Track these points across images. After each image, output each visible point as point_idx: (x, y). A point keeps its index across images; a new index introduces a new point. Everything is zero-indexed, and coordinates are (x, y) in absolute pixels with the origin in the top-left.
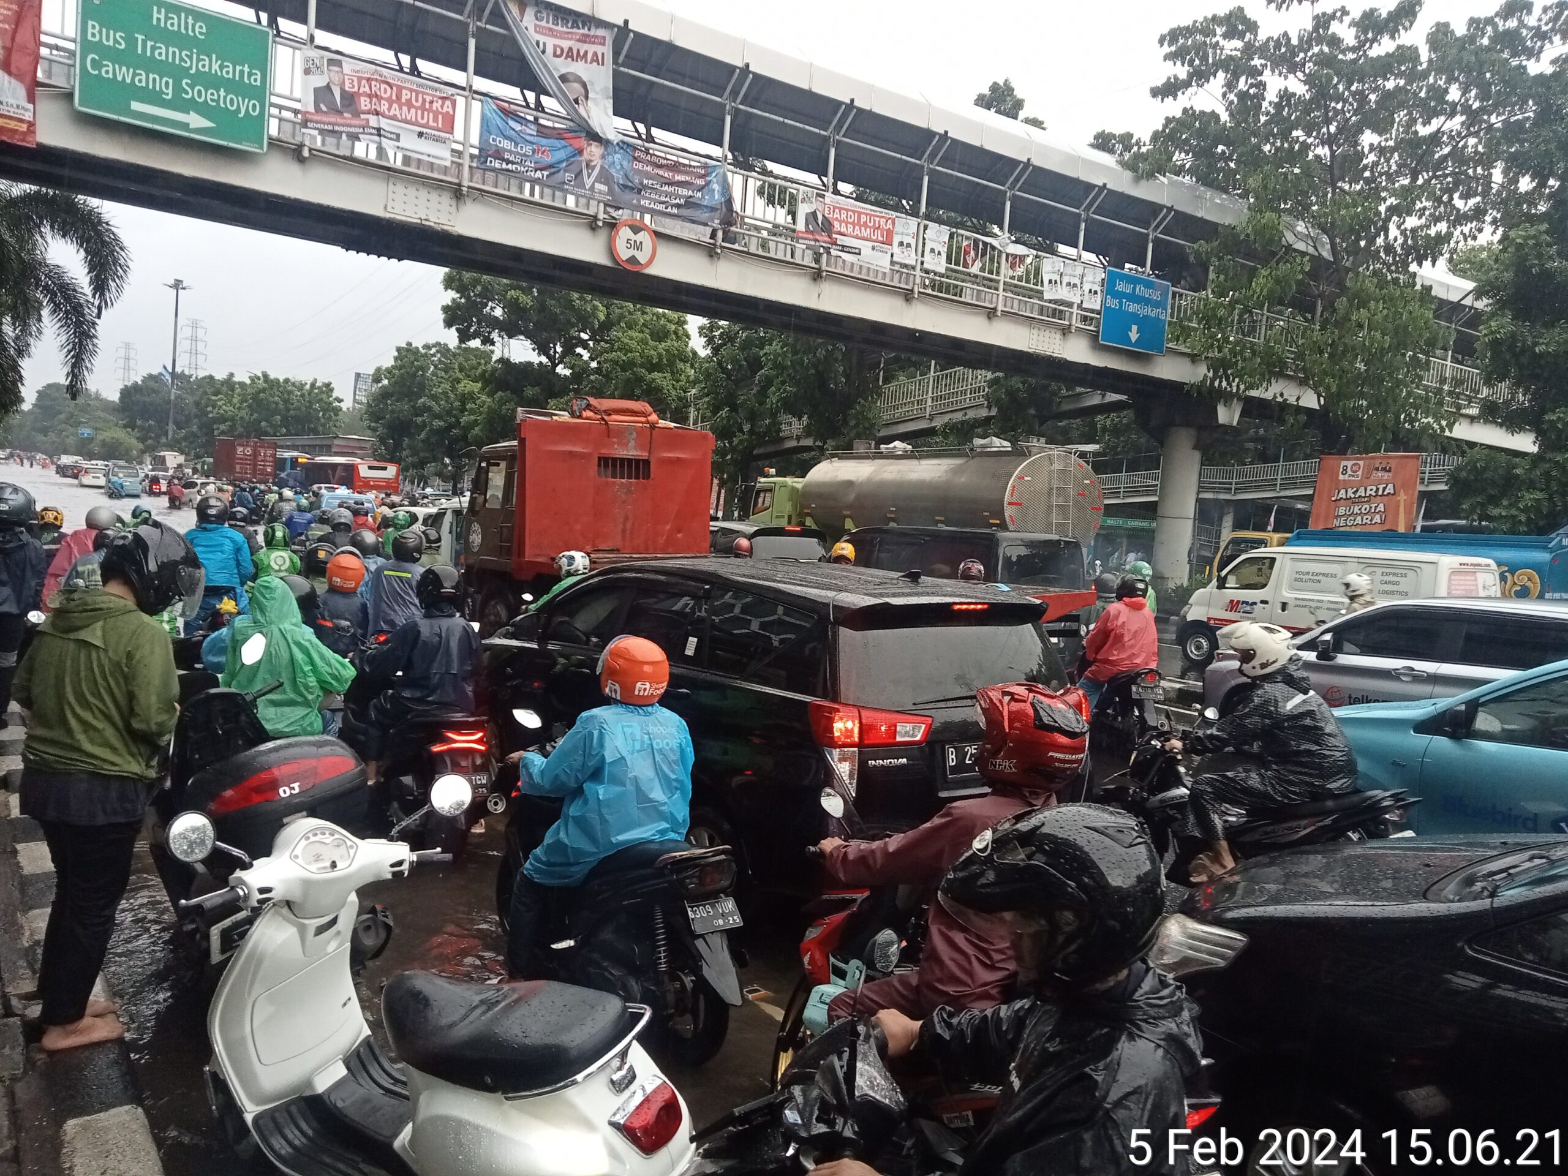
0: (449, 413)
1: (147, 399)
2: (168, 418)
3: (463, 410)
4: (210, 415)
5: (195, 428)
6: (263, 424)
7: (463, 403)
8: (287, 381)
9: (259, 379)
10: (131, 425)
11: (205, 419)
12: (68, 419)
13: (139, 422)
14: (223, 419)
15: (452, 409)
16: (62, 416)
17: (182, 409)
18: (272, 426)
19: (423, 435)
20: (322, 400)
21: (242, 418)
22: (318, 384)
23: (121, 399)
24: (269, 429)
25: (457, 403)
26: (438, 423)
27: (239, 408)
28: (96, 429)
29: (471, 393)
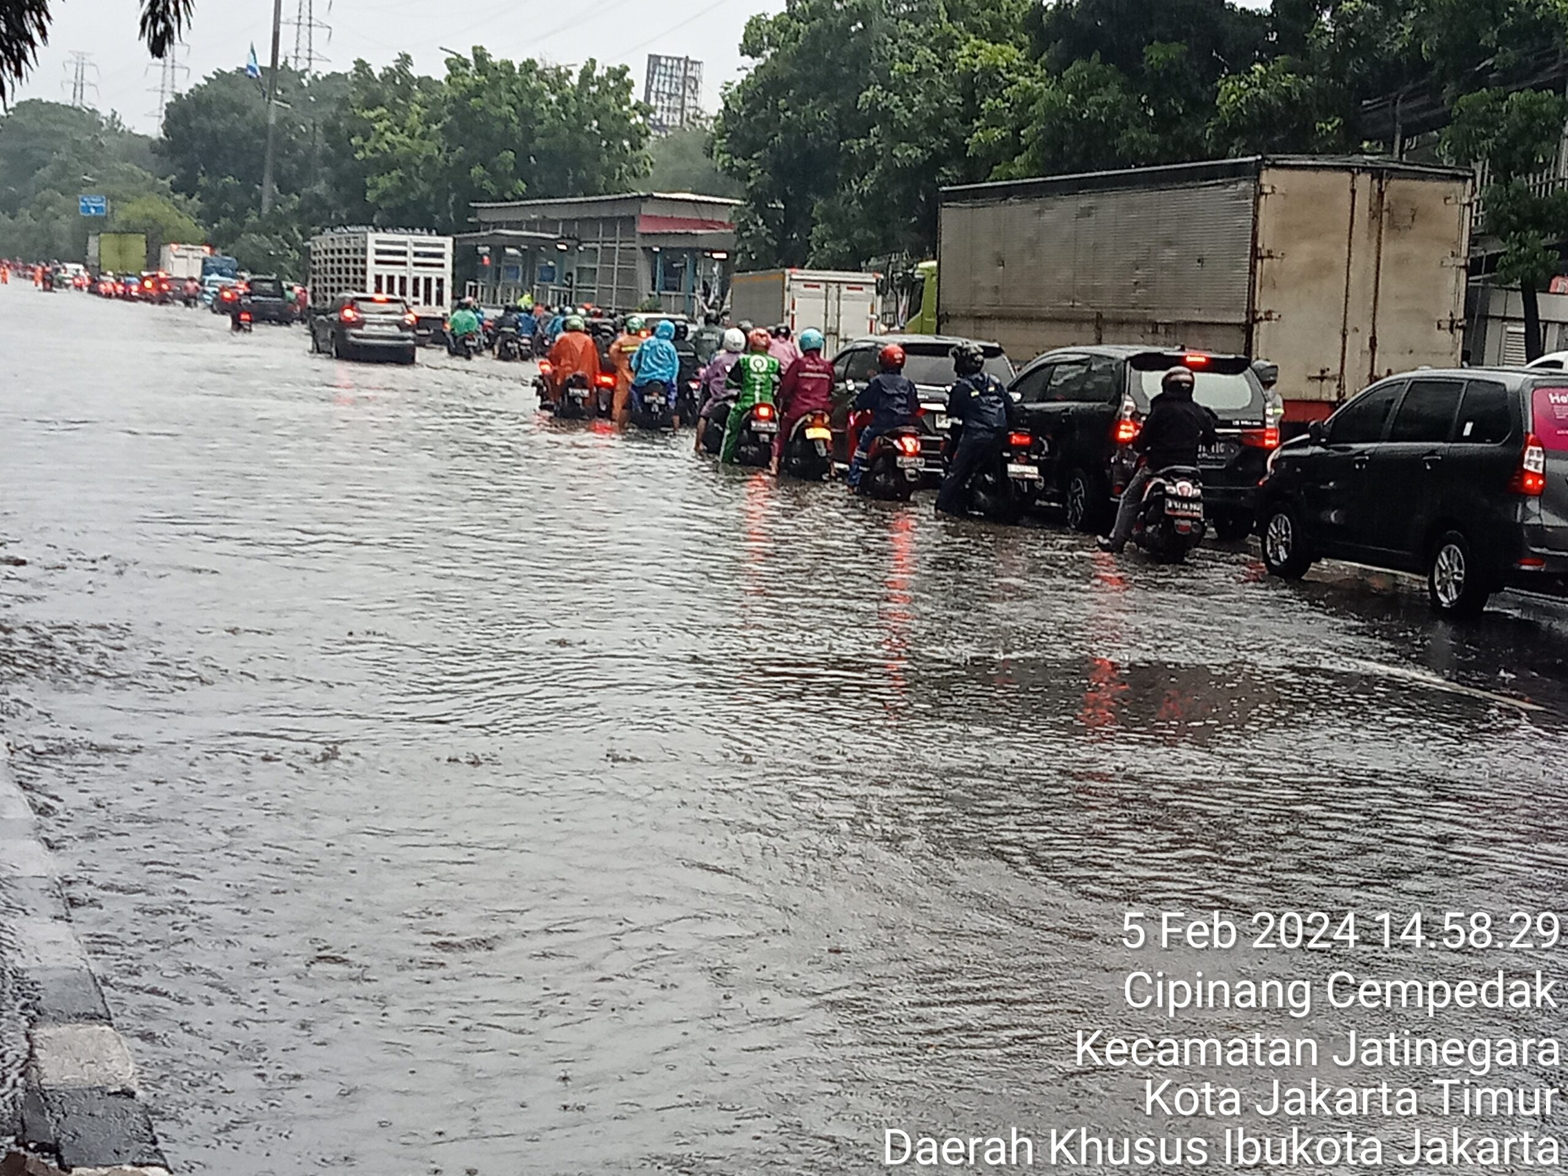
0: (934, 126)
1: (220, 126)
2: (261, 166)
3: (970, 113)
4: (360, 155)
5: (320, 188)
6: (477, 171)
7: (969, 97)
8: (529, 66)
9: (466, 64)
10: (186, 187)
11: (347, 164)
12: (57, 177)
13: (203, 181)
14: (385, 165)
15: (942, 114)
16: (43, 173)
17: (292, 147)
18: (494, 174)
19: (868, 185)
20: (606, 109)
21: (429, 159)
22: (599, 72)
23: (168, 127)
24: (488, 184)
25: (954, 100)
26: (908, 153)
27: (423, 136)
28: (111, 197)
29: (990, 73)
